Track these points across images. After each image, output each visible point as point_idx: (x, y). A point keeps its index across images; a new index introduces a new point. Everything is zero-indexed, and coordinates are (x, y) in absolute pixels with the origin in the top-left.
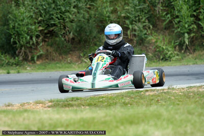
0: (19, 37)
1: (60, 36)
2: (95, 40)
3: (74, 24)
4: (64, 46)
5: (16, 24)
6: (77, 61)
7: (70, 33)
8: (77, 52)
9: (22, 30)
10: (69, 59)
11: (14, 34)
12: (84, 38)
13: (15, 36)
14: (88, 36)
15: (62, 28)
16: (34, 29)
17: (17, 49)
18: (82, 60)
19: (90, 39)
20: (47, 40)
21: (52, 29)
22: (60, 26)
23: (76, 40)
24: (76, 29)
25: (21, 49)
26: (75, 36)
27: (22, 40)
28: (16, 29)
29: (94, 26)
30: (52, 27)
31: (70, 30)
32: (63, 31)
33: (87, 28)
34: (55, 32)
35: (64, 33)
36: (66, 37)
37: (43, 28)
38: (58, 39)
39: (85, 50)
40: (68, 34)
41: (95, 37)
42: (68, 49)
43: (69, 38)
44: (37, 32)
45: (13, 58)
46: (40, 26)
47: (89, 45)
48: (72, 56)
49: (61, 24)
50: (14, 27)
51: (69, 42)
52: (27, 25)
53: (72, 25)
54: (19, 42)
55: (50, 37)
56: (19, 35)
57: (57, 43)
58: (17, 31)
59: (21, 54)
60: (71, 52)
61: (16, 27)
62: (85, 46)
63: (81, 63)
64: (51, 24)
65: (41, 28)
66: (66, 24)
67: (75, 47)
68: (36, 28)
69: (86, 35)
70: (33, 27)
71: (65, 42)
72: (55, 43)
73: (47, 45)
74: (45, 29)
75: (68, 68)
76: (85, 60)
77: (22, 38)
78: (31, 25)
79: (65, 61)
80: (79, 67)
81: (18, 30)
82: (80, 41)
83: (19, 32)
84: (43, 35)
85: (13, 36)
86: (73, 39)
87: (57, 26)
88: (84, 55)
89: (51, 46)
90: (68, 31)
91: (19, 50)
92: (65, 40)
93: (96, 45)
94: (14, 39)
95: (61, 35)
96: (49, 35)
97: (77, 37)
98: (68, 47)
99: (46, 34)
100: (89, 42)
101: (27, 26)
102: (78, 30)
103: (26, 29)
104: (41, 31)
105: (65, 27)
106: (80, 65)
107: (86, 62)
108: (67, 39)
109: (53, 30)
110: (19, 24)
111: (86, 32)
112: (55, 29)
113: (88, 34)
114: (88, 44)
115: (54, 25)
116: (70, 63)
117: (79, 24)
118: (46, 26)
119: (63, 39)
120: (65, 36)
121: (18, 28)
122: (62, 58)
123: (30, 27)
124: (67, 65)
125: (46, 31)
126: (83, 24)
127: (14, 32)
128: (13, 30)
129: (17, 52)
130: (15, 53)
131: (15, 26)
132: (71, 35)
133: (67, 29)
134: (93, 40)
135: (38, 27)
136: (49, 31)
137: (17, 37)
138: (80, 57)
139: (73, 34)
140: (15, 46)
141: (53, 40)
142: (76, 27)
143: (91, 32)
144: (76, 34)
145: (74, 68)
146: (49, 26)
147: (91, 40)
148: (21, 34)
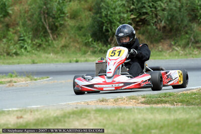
0: (111, 25)
1: (152, 25)
2: (186, 29)
3: (165, 12)
4: (156, 34)
5: (109, 13)
6: (168, 49)
7: (161, 21)
8: (168, 40)
9: (115, 18)
10: (160, 47)
11: (106, 22)
12: (175, 27)
13: (108, 24)
14: (179, 24)
15: (154, 16)
16: (126, 17)
17: (109, 37)
18: (174, 48)
19: (181, 27)
20: (139, 28)
21: (143, 17)
22: (152, 15)
23: (168, 28)
24: (168, 17)
25: (113, 37)
26: (167, 24)
27: (114, 28)
28: (109, 18)
29: (185, 15)
30: (144, 15)
31: (161, 19)
32: (155, 20)
33: (179, 17)
34: (146, 21)
35: (155, 22)
36: (158, 25)
37: (136, 17)
38: (149, 27)
39: (176, 39)
40: (159, 22)
41: (186, 26)
42: (160, 37)
43: (160, 27)
44: (129, 20)
45: (105, 46)
46: (132, 14)
47: (180, 34)
48: (163, 44)
49: (152, 13)
50: (106, 16)
51: (160, 30)
52: (119, 13)
53: (164, 14)
54: (111, 30)
55: (142, 26)
56: (111, 22)
57: (149, 31)
58: (110, 20)
59: (113, 42)
60: (162, 41)
61: (109, 15)
62: (176, 35)
63: (172, 51)
64: (143, 12)
65: (133, 17)
66: (158, 12)
67: (167, 36)
68: (128, 16)
69: (178, 24)
70: (125, 15)
71: (157, 30)
72: (147, 31)
73: (139, 33)
74: (137, 18)
75: (159, 56)
76: (176, 48)
77: (114, 26)
78: (124, 13)
79: (156, 49)
80: (170, 56)
81: (110, 18)
82: (171, 30)
83: (111, 20)
84: (136, 23)
85: (106, 24)
86: (164, 27)
87: (149, 14)
88: (175, 43)
89: (143, 34)
90: (160, 19)
91: (111, 38)
92: (157, 28)
93: (187, 33)
94: (106, 27)
95: (153, 23)
96: (140, 23)
97: (169, 25)
98: (159, 36)
99: (138, 22)
100: (180, 31)
101: (119, 15)
102: (169, 18)
103: (118, 17)
104: (133, 19)
105: (156, 15)
106: (171, 53)
107: (177, 51)
108: (159, 28)
109: (145, 18)
110: (111, 13)
111: (177, 21)
112: (147, 18)
113: (179, 22)
114: (179, 32)
115: (146, 13)
116: (161, 51)
117: (170, 13)
118: (138, 15)
119: (154, 27)
120: (156, 25)
121: (110, 16)
122: (154, 46)
123: (122, 15)
124: (158, 53)
125: (138, 19)
126: (175, 13)
127: (106, 20)
128: (105, 18)
129: (109, 40)
130: (107, 40)
131: (107, 14)
132: (163, 24)
133: (159, 17)
134: (184, 28)
135: (130, 16)
136: (141, 19)
137: (109, 25)
138: (171, 46)
139: (165, 22)
140: (107, 33)
141: (144, 28)
142: (168, 16)
143: (182, 21)
144: (168, 23)
145: (165, 56)
146: (140, 14)
147: (182, 29)
148: (114, 22)
